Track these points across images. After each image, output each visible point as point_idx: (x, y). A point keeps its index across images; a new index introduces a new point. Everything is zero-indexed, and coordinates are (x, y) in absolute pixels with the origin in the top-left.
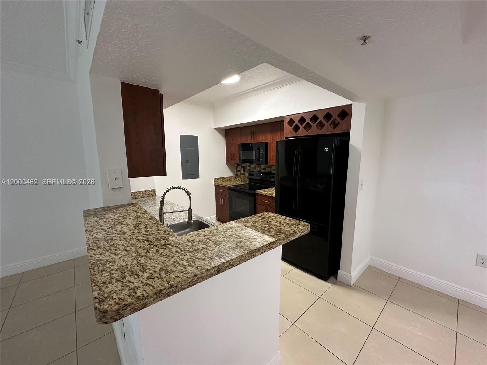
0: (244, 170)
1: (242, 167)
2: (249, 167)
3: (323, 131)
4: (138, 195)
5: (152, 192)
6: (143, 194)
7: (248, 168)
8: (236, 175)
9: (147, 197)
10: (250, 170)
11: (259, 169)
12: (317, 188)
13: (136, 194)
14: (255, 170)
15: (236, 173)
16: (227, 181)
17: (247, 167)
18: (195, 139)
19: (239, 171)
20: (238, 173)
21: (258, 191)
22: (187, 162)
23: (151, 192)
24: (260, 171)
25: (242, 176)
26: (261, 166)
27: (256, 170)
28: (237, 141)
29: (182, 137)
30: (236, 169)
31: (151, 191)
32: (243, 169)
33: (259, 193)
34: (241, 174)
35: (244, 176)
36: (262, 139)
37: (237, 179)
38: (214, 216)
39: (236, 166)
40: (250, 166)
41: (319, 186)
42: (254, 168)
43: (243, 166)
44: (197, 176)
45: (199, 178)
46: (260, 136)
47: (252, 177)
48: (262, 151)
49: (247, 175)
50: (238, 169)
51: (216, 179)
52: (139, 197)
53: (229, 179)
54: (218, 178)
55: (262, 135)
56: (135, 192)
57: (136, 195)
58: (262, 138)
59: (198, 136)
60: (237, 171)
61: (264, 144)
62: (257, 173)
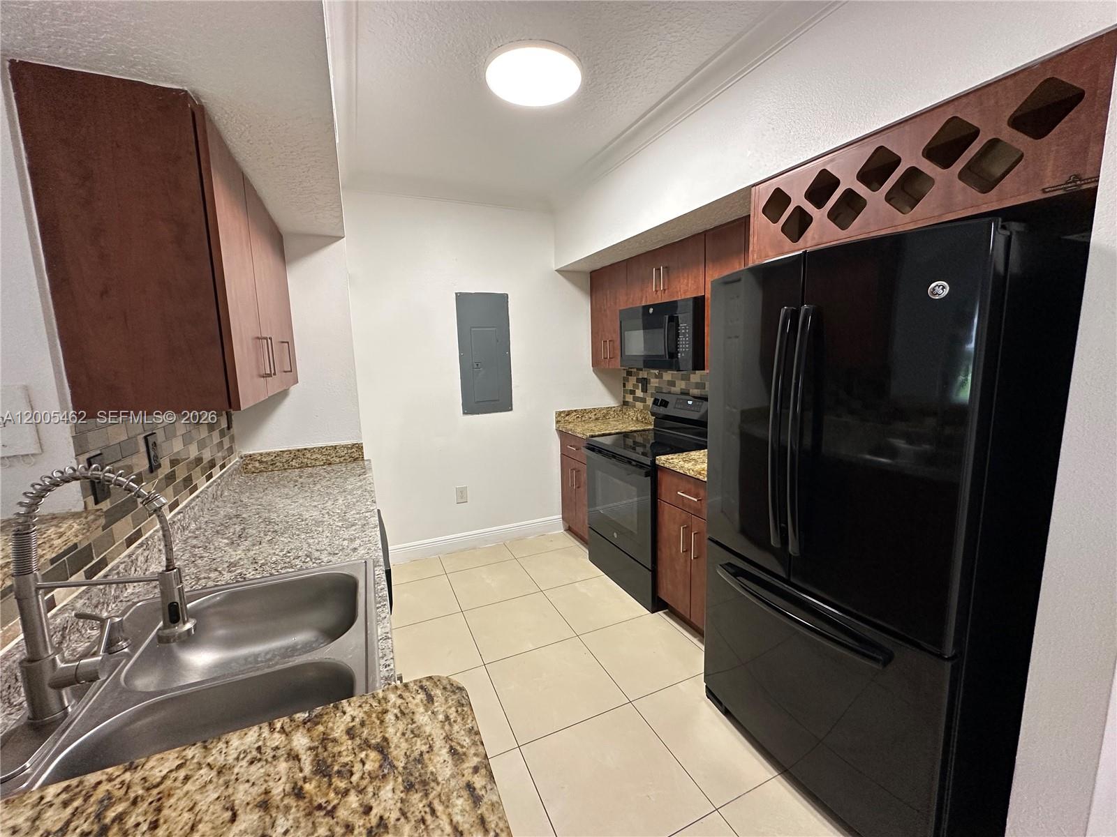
0: (645, 390)
1: (638, 380)
2: (658, 380)
3: (925, 213)
4: (314, 457)
5: (353, 450)
6: (329, 455)
7: (654, 382)
8: (624, 401)
9: (340, 462)
10: (659, 390)
11: (686, 385)
12: (893, 452)
13: (308, 455)
14: (673, 389)
15: (624, 397)
16: (597, 419)
17: (652, 380)
18: (499, 302)
19: (632, 392)
20: (630, 398)
21: (663, 458)
22: (476, 366)
23: (349, 451)
24: (687, 392)
25: (639, 405)
26: (692, 376)
27: (677, 389)
28: (618, 301)
29: (461, 298)
30: (624, 386)
31: (352, 448)
32: (640, 385)
33: (667, 465)
34: (636, 399)
35: (644, 406)
36: (686, 287)
37: (625, 414)
38: (558, 517)
39: (624, 377)
40: (659, 377)
41: (901, 444)
42: (672, 384)
43: (640, 377)
44: (507, 406)
45: (511, 410)
46: (682, 281)
47: (662, 410)
48: (685, 327)
49: (650, 401)
50: (630, 387)
51: (561, 413)
52: (318, 463)
53: (603, 415)
54: (569, 411)
55: (686, 275)
56: (305, 449)
57: (308, 458)
58: (687, 285)
59: (507, 295)
60: (625, 391)
61: (691, 302)
62: (678, 399)
